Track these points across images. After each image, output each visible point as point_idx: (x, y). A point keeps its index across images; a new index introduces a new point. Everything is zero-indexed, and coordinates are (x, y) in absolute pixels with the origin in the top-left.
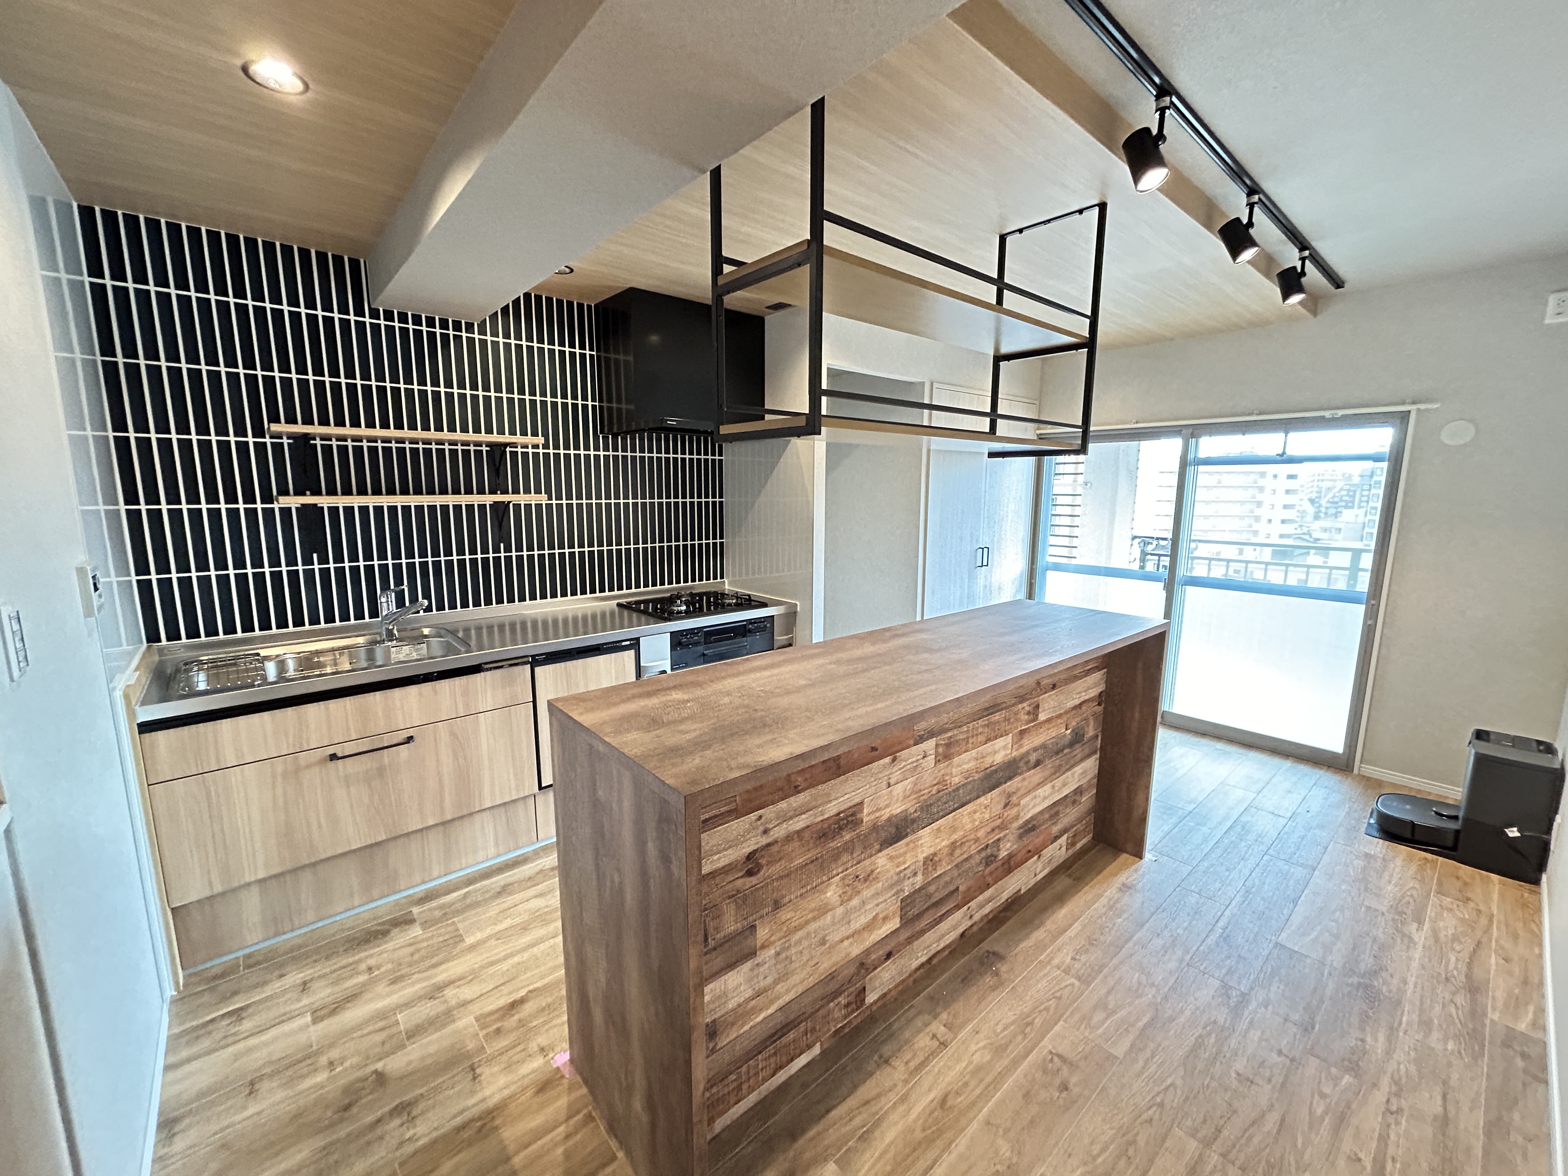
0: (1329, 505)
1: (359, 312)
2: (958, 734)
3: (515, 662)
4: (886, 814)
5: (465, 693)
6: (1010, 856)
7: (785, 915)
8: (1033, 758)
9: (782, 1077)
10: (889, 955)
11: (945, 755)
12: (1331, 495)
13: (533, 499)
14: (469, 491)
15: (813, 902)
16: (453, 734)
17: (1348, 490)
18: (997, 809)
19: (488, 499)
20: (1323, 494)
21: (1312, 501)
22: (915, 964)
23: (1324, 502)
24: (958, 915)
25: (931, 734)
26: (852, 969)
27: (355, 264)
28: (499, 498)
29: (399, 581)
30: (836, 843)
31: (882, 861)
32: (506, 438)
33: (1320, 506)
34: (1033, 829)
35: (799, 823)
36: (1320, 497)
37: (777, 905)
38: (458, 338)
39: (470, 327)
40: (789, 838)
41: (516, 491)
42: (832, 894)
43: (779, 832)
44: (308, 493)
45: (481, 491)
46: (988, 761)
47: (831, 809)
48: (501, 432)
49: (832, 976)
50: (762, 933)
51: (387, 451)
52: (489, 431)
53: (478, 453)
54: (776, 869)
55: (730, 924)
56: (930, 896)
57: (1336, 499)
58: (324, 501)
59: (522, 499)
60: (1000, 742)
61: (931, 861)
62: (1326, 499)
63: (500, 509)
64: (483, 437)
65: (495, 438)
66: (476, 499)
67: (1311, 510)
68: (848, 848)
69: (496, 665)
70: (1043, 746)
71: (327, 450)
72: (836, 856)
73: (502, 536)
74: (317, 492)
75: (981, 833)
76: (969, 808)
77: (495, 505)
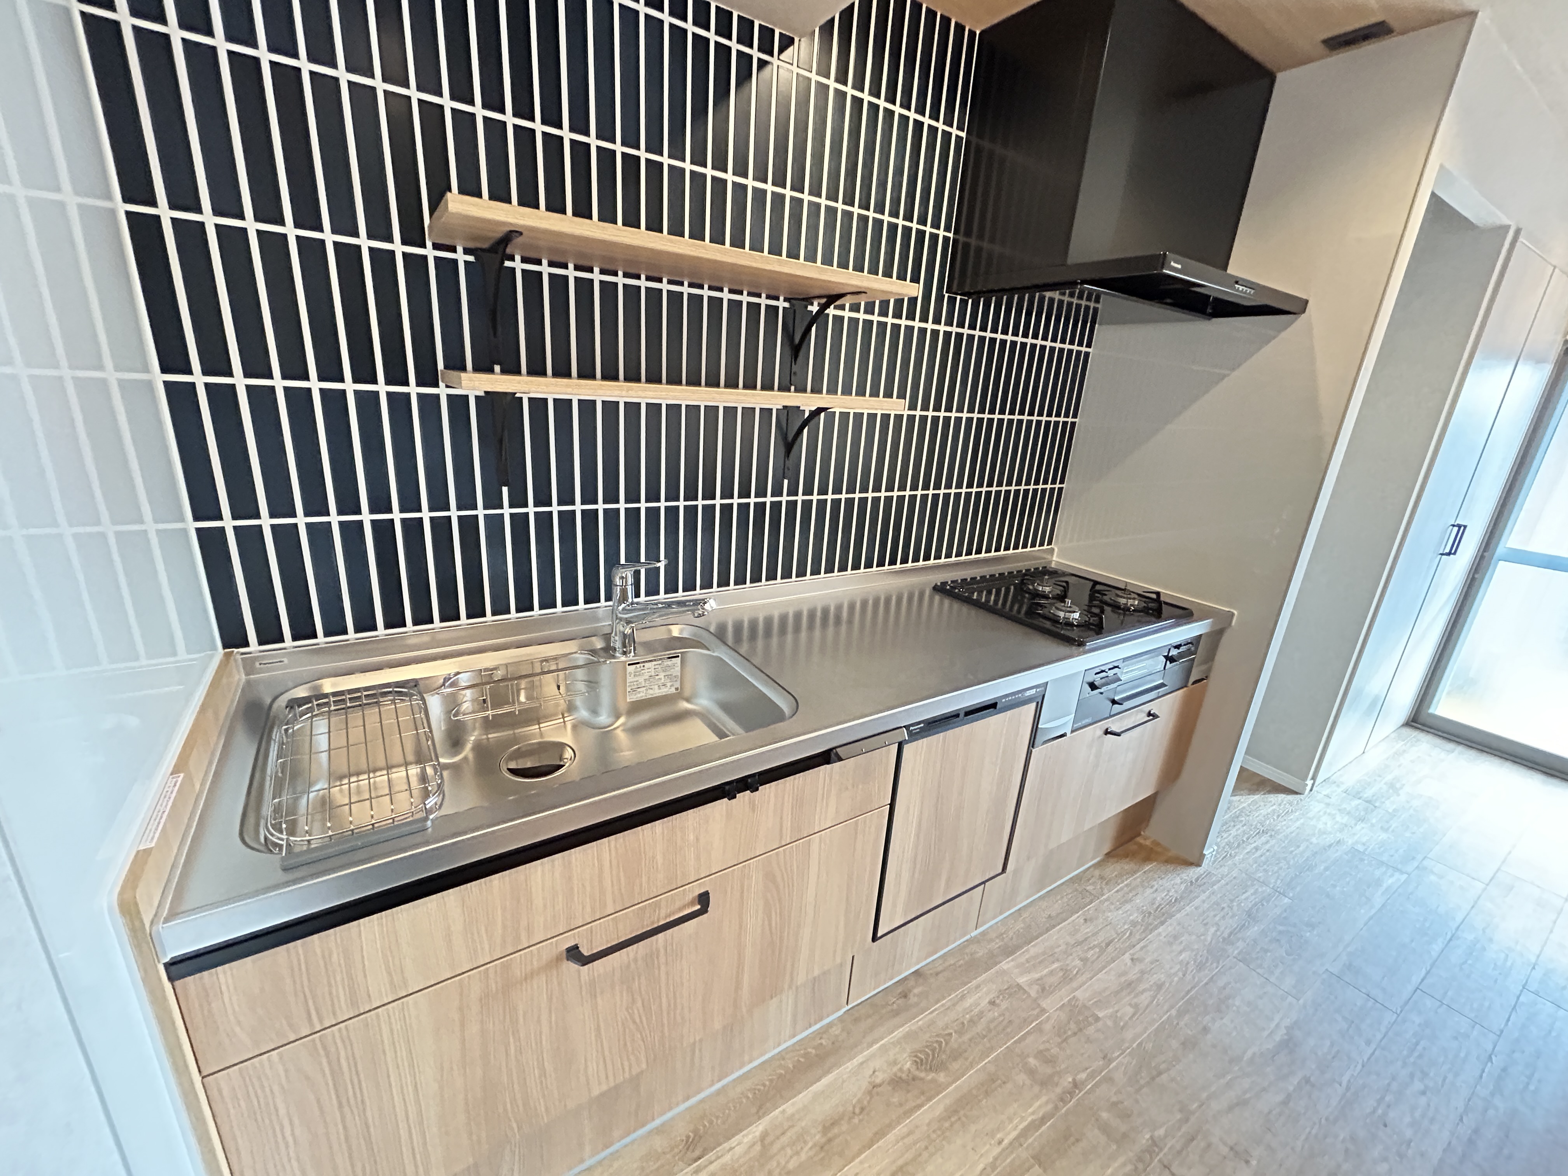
44: (497, 368)
58: (524, 387)
73: (787, 467)
74: (513, 368)
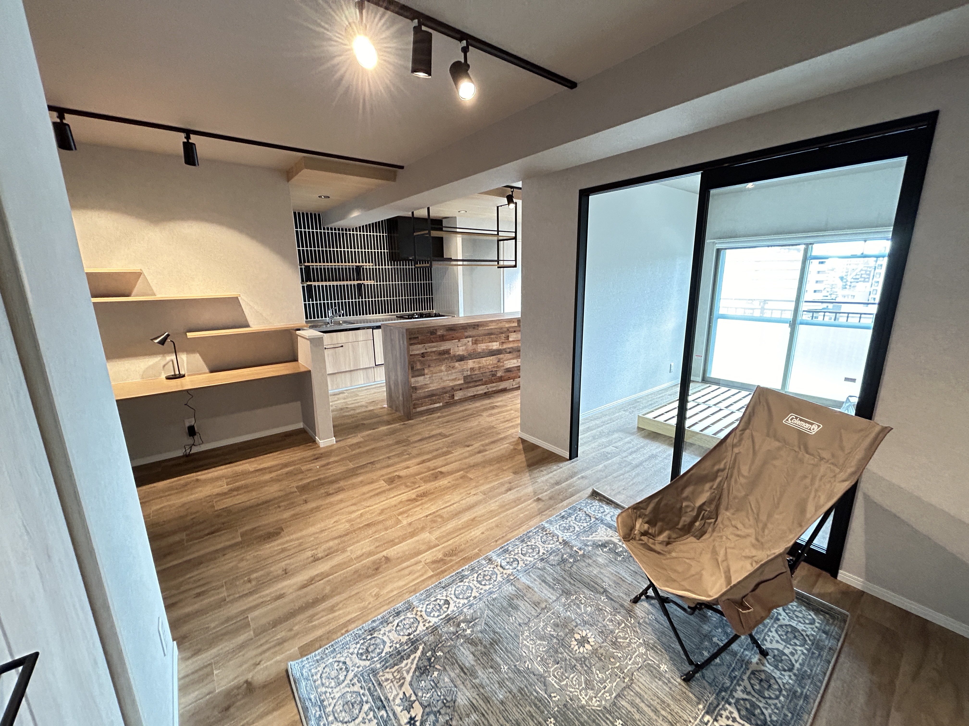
0: (852, 280)
1: (320, 229)
2: (480, 339)
3: (368, 328)
4: (458, 353)
5: (356, 335)
6: (501, 377)
7: (431, 369)
8: (508, 350)
9: (432, 406)
10: (461, 389)
11: (475, 342)
12: (854, 273)
13: (369, 282)
14: (350, 280)
15: (438, 368)
16: (353, 346)
17: (866, 271)
18: (495, 362)
19: (356, 283)
20: (849, 274)
21: (842, 278)
22: (469, 395)
23: (849, 279)
24: (484, 387)
25: (470, 337)
26: (450, 389)
27: (319, 215)
28: (359, 282)
29: (335, 306)
30: (444, 357)
31: (457, 364)
32: (361, 264)
33: (847, 281)
34: (510, 371)
35: (434, 349)
36: (847, 275)
37: (429, 366)
38: (346, 234)
39: (349, 230)
40: (431, 352)
41: (364, 280)
42: (443, 368)
43: (429, 350)
44: (309, 281)
45: (354, 280)
46: (490, 348)
47: (442, 348)
48: (359, 262)
49: (444, 388)
50: (426, 371)
51: (328, 269)
52: (356, 262)
53: (353, 268)
54: (429, 358)
55: (419, 366)
56: (472, 378)
57: (858, 277)
58: (313, 283)
59: (366, 282)
60: (495, 343)
61: (472, 369)
62: (851, 277)
63: (359, 286)
64: (354, 264)
65: (358, 264)
66: (352, 283)
67: (840, 284)
68: (446, 358)
69: (363, 328)
70: (512, 348)
71: (313, 269)
72: (444, 360)
73: (360, 294)
74: (311, 281)
75: (490, 367)
76: (485, 359)
77: (358, 284)
